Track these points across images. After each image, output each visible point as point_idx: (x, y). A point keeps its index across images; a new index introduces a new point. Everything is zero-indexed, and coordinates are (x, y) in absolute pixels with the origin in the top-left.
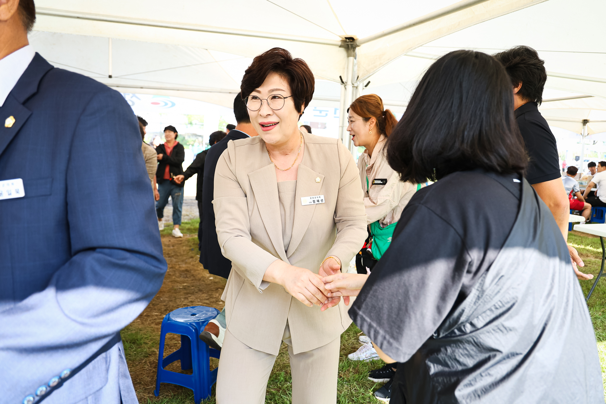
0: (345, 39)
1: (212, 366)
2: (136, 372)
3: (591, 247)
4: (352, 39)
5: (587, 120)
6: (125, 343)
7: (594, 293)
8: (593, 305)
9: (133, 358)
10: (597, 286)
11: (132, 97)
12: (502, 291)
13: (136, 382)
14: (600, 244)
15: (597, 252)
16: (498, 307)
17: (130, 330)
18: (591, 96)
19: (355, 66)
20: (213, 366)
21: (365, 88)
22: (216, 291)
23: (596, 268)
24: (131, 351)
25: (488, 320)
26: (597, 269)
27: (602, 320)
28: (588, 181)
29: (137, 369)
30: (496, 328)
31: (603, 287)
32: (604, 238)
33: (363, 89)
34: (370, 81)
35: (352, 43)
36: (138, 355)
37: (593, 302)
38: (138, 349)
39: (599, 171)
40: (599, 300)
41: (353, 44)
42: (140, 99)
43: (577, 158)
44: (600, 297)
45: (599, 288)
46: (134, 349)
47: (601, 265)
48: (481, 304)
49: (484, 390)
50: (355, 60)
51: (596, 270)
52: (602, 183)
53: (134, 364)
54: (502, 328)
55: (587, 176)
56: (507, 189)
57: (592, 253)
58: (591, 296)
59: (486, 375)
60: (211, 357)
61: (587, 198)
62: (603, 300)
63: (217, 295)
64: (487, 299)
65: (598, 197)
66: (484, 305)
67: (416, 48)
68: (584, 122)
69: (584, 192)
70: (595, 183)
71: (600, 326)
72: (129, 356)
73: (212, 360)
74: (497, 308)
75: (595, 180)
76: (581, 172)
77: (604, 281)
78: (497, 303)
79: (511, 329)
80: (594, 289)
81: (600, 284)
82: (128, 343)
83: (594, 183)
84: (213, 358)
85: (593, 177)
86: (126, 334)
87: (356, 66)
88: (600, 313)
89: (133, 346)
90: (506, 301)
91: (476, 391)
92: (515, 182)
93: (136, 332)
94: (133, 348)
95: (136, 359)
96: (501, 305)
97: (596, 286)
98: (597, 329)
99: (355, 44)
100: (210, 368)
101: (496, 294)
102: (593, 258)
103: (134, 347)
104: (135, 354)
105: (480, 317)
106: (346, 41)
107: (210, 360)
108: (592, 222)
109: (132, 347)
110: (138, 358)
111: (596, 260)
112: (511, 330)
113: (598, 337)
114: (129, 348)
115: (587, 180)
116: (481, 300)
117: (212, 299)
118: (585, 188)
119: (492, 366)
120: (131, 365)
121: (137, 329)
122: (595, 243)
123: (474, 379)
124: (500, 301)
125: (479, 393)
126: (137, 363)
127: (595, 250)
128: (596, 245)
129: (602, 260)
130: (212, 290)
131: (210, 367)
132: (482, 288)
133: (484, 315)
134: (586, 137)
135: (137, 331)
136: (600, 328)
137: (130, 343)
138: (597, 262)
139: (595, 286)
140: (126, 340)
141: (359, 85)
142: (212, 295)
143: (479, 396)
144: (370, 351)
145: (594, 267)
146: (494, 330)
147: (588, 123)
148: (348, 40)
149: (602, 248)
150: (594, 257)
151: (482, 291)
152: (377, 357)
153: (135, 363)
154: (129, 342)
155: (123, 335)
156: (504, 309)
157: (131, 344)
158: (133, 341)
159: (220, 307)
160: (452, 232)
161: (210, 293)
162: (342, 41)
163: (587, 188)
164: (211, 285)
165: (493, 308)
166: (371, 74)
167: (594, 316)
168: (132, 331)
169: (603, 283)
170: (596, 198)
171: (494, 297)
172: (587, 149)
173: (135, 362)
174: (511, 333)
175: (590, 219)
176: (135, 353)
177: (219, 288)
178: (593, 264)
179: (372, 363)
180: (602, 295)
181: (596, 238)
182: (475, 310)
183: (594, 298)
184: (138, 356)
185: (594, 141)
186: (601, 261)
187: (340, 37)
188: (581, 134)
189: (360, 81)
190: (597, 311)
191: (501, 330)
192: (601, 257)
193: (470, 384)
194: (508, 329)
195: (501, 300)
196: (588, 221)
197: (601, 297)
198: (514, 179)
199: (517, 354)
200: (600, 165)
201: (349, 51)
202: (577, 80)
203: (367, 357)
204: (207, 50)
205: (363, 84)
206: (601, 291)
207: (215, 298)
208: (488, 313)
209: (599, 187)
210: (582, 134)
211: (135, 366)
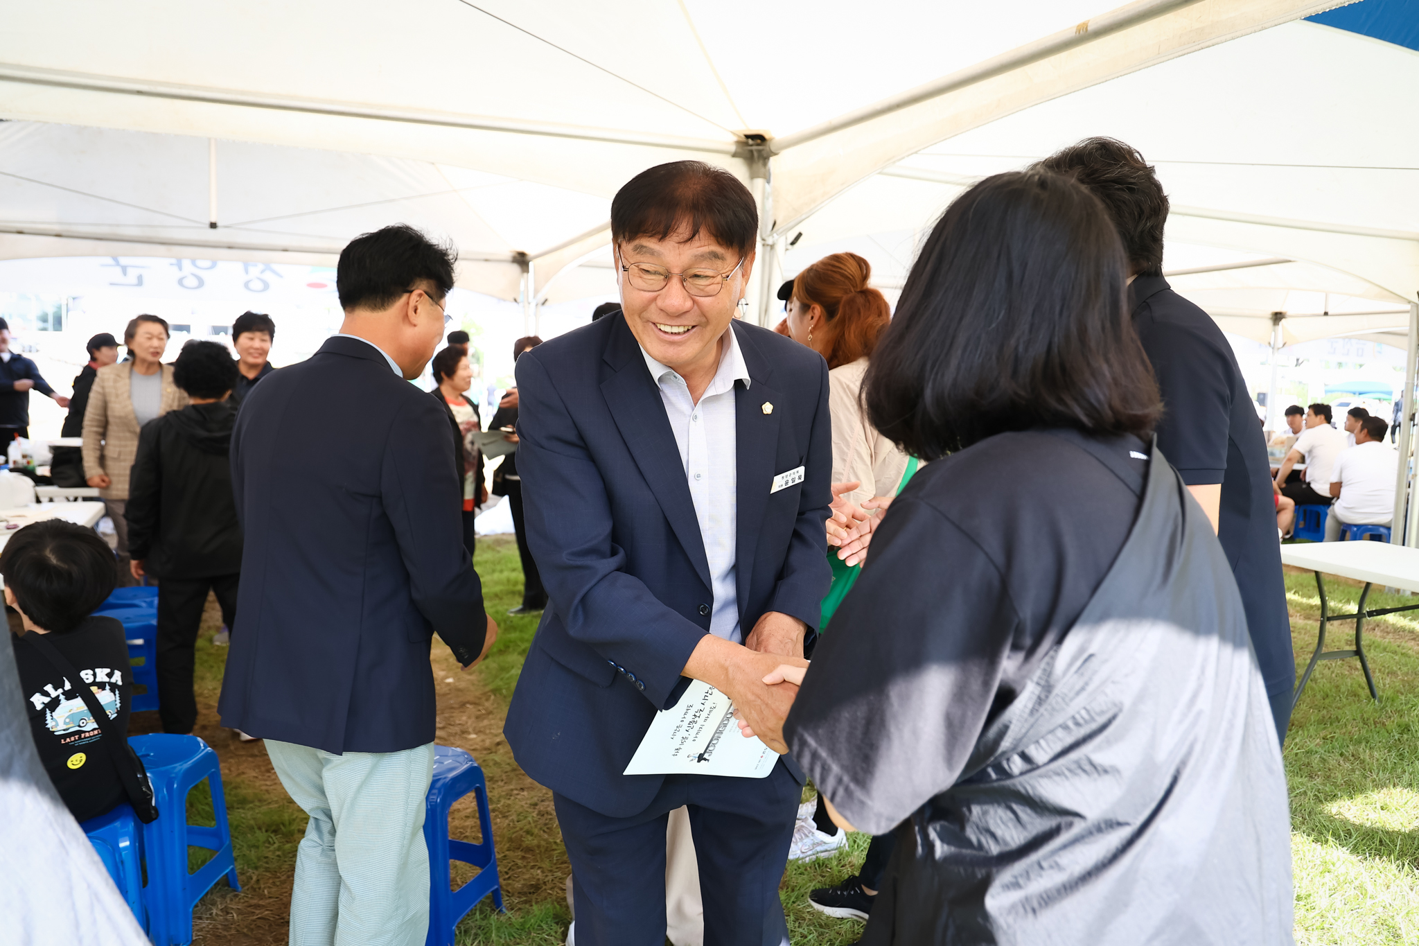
0: (744, 139)
1: (454, 880)
2: (281, 897)
3: (1294, 593)
4: (759, 139)
5: (1280, 313)
6: (255, 832)
7: (1303, 697)
8: (1302, 723)
9: (274, 866)
10: (1311, 680)
11: (262, 272)
12: (1090, 688)
13: (282, 921)
14: (1314, 587)
15: (1308, 605)
16: (1081, 721)
17: (265, 801)
18: (1290, 261)
19: (768, 199)
20: (458, 880)
21: (790, 247)
22: (462, 710)
23: (1307, 641)
24: (268, 850)
25: (1058, 748)
26: (1310, 644)
27: (1323, 756)
28: (1286, 448)
29: (284, 890)
30: (1073, 767)
31: (1324, 683)
32: (1322, 575)
33: (787, 250)
34: (802, 232)
35: (760, 148)
36: (286, 859)
37: (1302, 718)
38: (284, 845)
39: (1309, 426)
40: (1316, 711)
41: (763, 150)
42: (281, 277)
43: (1262, 396)
44: (1316, 705)
45: (1314, 685)
46: (276, 846)
47: (1318, 635)
48: (1045, 713)
49: (1045, 896)
50: (767, 184)
51: (1308, 645)
52: (1316, 452)
53: (278, 880)
54: (1088, 767)
55: (1285, 437)
56: (1112, 471)
57: (1298, 608)
58: (1298, 703)
59: (1051, 867)
60: (453, 860)
61: (1284, 486)
62: (1325, 712)
63: (464, 718)
64: (1057, 703)
65: (1309, 484)
66: (1051, 715)
67: (903, 158)
68: (1274, 317)
69: (1277, 473)
70: (1302, 451)
71: (1319, 770)
72: (265, 860)
73: (456, 867)
74: (1077, 724)
75: (1301, 446)
76: (1270, 429)
77: (1324, 669)
78: (1078, 713)
79: (1109, 769)
80: (1304, 688)
81: (1318, 675)
82: (262, 832)
83: (1299, 453)
84: (456, 861)
85: (1297, 439)
86: (257, 811)
87: (770, 199)
88: (1318, 740)
89: (274, 838)
90: (1098, 709)
91: (1027, 899)
92: (1134, 458)
93: (279, 807)
94: (274, 843)
95: (281, 869)
96: (1086, 717)
97: (1309, 680)
98: (1311, 777)
99: (768, 148)
100: (451, 885)
101: (1078, 693)
102: (1300, 619)
103: (276, 841)
104: (278, 856)
105: (1042, 742)
106: (746, 144)
107: (451, 867)
108: (1298, 540)
109: (270, 839)
110: (286, 867)
111: (1306, 624)
112: (1106, 771)
113: (1315, 795)
114: (264, 842)
115: (1284, 447)
116: (1045, 706)
117: (451, 727)
118: (1280, 464)
119: (1065, 847)
120: (271, 881)
121: (283, 799)
122: (1304, 585)
123: (1025, 874)
124: (1085, 708)
125: (1035, 905)
126: (283, 878)
127: (1304, 600)
128: (1305, 590)
129: (1319, 622)
130: (452, 708)
131: (452, 883)
132: (1047, 681)
133: (1050, 737)
134: (1280, 350)
135: (281, 804)
136: (1319, 773)
137: (266, 831)
138: (1308, 627)
139: (1307, 680)
140: (256, 825)
141: (777, 240)
142: (451, 719)
143: (1034, 911)
144: (812, 838)
145: (1304, 639)
146: (1070, 770)
147: (1283, 320)
148: (750, 141)
149: (1319, 597)
150: (1302, 617)
151: (1048, 688)
152: (826, 851)
153: (279, 877)
154: (264, 830)
155: (251, 813)
156: (1094, 726)
157: (269, 833)
158: (273, 828)
159: (471, 745)
160: (980, 561)
161: (447, 715)
162: (738, 143)
163: (1285, 463)
164: (449, 696)
165: (1070, 724)
166: (804, 217)
167: (1304, 747)
168: (270, 803)
169: (1323, 674)
170: (1304, 486)
171: (1072, 700)
172: (1283, 377)
173: (278, 874)
174: (1107, 778)
175: (1292, 533)
176: (278, 853)
177: (469, 702)
178: (1300, 633)
179: (817, 866)
180: (1322, 701)
181: (1305, 575)
182: (1032, 726)
183: (1303, 707)
184: (285, 861)
185: (1298, 360)
186: (1319, 625)
187: (734, 134)
188: (1270, 343)
189: (778, 232)
190: (1311, 737)
191: (1084, 771)
192: (1319, 617)
193: (1016, 885)
194: (1099, 768)
195: (1088, 707)
196: (1288, 537)
197: (1319, 705)
198: (1133, 451)
199: (1119, 824)
200: (1312, 413)
201: (755, 166)
202: (1259, 225)
203: (804, 852)
204: (433, 164)
205: (786, 238)
206: (1320, 691)
207: (460, 724)
208: (1060, 733)
209: (1311, 461)
210: (1272, 343)
211: (278, 883)
